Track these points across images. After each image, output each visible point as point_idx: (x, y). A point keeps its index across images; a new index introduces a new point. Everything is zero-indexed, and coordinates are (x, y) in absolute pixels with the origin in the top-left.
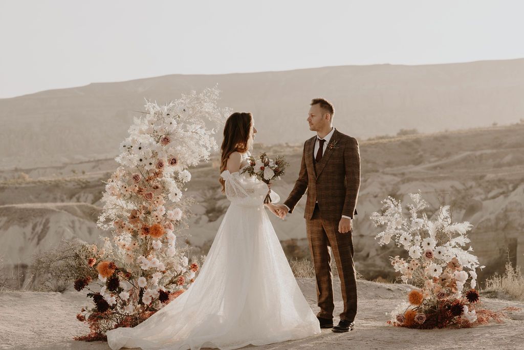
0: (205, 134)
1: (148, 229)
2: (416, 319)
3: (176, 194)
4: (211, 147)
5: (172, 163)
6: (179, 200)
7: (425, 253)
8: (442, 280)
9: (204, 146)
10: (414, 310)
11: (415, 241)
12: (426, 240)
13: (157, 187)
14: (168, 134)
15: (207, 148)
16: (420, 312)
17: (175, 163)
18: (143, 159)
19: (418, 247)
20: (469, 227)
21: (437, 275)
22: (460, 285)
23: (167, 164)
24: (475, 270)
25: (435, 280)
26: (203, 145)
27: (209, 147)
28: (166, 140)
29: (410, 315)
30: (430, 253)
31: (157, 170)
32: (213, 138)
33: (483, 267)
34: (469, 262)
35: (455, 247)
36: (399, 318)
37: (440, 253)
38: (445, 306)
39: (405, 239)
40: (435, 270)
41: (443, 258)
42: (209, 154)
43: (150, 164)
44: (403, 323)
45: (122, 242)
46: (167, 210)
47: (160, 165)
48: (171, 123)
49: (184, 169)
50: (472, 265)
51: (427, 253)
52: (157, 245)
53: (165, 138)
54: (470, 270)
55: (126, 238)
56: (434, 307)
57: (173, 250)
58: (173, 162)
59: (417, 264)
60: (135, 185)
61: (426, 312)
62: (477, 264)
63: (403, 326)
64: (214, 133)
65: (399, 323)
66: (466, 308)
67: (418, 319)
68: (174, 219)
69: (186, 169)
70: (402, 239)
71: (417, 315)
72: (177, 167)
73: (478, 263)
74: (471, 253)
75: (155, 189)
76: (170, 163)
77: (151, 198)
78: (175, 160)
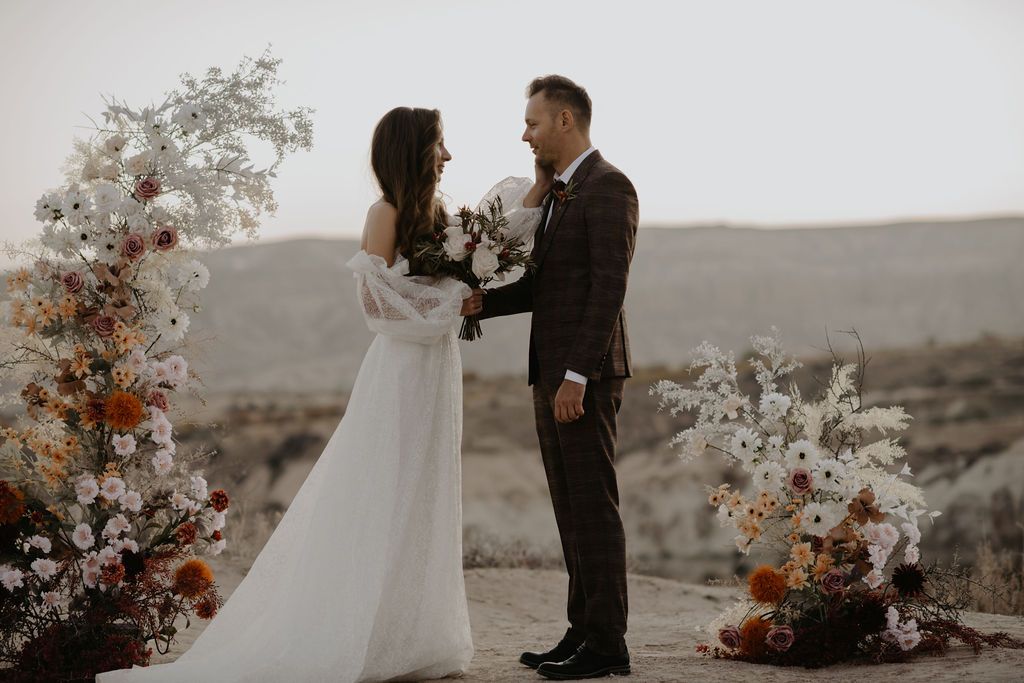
1: (100, 405)
2: (769, 640)
3: (174, 322)
5: (162, 243)
6: (182, 336)
7: (792, 477)
8: (835, 543)
10: (765, 618)
11: (769, 447)
12: (797, 447)
13: (124, 304)
14: (154, 174)
16: (779, 623)
17: (169, 241)
18: (89, 235)
19: (775, 464)
20: (902, 421)
21: (821, 532)
22: (879, 557)
23: (150, 245)
24: (916, 522)
25: (817, 544)
28: (148, 188)
29: (756, 629)
30: (804, 477)
33: (937, 514)
34: (902, 503)
35: (868, 466)
36: (727, 637)
37: (828, 474)
38: (842, 609)
39: (744, 445)
40: (818, 519)
41: (836, 488)
43: (111, 246)
44: (737, 651)
45: (45, 440)
47: (133, 248)
48: (163, 148)
49: (193, 259)
50: (909, 509)
51: (795, 477)
52: (124, 446)
53: (146, 182)
54: (903, 520)
55: (51, 430)
56: (814, 613)
57: (165, 459)
58: (165, 239)
59: (773, 504)
60: (70, 296)
61: (794, 624)
62: (920, 507)
63: (737, 658)
65: (728, 650)
66: (893, 615)
67: (775, 638)
70: (736, 442)
71: (773, 629)
72: (174, 254)
73: (924, 504)
74: (905, 479)
75: (117, 307)
76: (156, 242)
77: (109, 330)
78: (169, 235)
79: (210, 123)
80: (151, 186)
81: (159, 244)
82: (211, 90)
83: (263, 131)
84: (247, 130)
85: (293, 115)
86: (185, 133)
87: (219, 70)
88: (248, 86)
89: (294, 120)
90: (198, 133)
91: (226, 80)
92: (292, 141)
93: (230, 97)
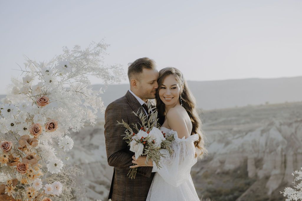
0: (92, 94)
3: (56, 165)
4: (98, 109)
5: (50, 128)
6: (60, 171)
9: (90, 108)
13: (32, 157)
14: (46, 94)
15: (93, 110)
17: (54, 128)
18: (15, 124)
23: (44, 129)
26: (88, 107)
27: (96, 110)
28: (43, 101)
31: (32, 137)
32: (100, 98)
42: (95, 117)
43: (25, 129)
46: (44, 184)
47: (36, 131)
48: (50, 81)
49: (65, 135)
53: (42, 98)
58: (52, 126)
60: (5, 154)
64: (102, 93)
68: (54, 194)
69: (68, 135)
72: (56, 133)
75: (29, 159)
76: (48, 128)
77: (24, 170)
78: (54, 124)
79: (74, 70)
80: (45, 100)
81: (49, 129)
82: (75, 55)
83: (98, 74)
84: (91, 73)
85: (113, 67)
86: (61, 74)
87: (80, 47)
88: (92, 54)
89: (113, 69)
90: (67, 74)
91: (83, 51)
92: (112, 79)
93: (84, 59)
